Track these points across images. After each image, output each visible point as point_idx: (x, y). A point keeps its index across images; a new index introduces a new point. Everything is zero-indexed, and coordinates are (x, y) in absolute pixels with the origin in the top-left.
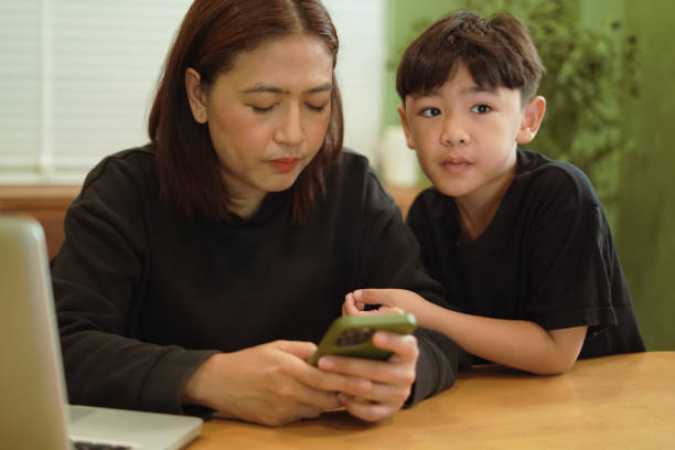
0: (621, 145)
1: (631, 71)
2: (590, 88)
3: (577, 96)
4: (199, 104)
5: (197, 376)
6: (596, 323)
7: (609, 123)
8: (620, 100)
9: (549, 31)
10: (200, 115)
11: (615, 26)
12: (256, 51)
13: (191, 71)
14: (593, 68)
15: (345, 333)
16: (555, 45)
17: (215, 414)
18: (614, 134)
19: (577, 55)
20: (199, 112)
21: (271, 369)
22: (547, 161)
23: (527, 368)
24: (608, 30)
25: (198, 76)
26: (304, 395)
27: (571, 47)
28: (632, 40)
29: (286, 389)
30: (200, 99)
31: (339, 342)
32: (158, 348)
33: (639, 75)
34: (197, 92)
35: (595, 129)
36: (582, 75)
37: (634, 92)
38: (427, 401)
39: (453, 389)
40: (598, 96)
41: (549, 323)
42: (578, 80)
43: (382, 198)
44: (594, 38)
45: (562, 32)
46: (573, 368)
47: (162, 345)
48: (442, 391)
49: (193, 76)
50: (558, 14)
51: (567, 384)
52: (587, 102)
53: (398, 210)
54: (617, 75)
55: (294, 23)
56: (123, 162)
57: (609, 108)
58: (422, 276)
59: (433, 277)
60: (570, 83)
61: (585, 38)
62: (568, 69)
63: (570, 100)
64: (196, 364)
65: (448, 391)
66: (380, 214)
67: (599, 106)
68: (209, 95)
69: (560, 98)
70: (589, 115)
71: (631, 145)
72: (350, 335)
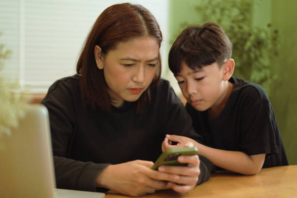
0: (271, 77)
1: (275, 45)
2: (258, 53)
3: (252, 55)
4: (100, 60)
5: (102, 174)
6: (269, 152)
7: (265, 67)
8: (270, 58)
9: (240, 28)
10: (100, 65)
11: (269, 25)
12: (127, 43)
13: (98, 47)
14: (259, 43)
15: (169, 156)
16: (243, 33)
17: (109, 192)
18: (267, 72)
19: (252, 38)
20: (100, 64)
21: (135, 172)
22: (247, 83)
23: (241, 172)
24: (266, 28)
25: (100, 49)
26: (150, 183)
27: (250, 35)
28: (276, 32)
29: (142, 180)
30: (100, 59)
31: (166, 160)
32: (83, 163)
33: (279, 47)
34: (99, 55)
35: (260, 70)
36: (255, 47)
37: (276, 54)
38: (199, 186)
39: (209, 181)
40: (261, 56)
41: (249, 152)
42: (253, 49)
43: (176, 99)
44: (260, 31)
45: (246, 28)
46: (260, 172)
47: (85, 162)
48: (205, 182)
49: (98, 49)
50: (244, 20)
51: (257, 179)
52: (256, 59)
53: (182, 104)
54: (270, 46)
55: (144, 31)
56: (65, 83)
57: (265, 61)
58: (193, 133)
59: (198, 133)
60: (250, 50)
61: (255, 31)
62: (248, 44)
63: (249, 57)
64: (101, 170)
65: (207, 182)
66: (176, 105)
67: (261, 60)
68: (105, 58)
69: (245, 57)
70: (256, 64)
71: (276, 77)
72: (171, 156)
